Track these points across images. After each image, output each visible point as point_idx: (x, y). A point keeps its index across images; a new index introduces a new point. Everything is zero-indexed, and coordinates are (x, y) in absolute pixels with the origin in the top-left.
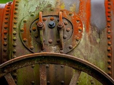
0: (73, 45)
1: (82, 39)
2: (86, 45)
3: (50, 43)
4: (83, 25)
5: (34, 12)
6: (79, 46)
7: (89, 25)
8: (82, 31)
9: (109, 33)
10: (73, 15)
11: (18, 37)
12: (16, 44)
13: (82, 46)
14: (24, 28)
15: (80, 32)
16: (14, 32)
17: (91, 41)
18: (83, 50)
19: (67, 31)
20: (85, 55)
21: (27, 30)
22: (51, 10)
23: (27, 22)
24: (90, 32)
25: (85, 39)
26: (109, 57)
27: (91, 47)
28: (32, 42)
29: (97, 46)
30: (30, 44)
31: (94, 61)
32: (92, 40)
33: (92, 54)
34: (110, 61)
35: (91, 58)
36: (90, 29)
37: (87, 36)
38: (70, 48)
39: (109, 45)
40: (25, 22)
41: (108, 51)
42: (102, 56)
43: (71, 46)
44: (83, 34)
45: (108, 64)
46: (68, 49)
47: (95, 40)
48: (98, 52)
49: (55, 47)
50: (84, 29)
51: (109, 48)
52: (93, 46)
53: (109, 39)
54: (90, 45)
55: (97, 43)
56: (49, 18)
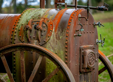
0: (46, 40)
1: (52, 36)
2: (54, 40)
3: (34, 38)
4: (54, 28)
5: (29, 19)
6: (50, 41)
7: (57, 28)
8: (52, 31)
9: (68, 33)
10: (50, 21)
11: (17, 34)
12: (15, 38)
13: (52, 41)
14: (21, 29)
15: (51, 32)
16: (16, 31)
17: (56, 38)
18: (52, 43)
19: (44, 31)
20: (53, 46)
21: (22, 30)
22: (39, 18)
23: (23, 25)
24: (57, 32)
25: (53, 36)
26: (66, 48)
27: (56, 41)
28: (24, 37)
29: (60, 41)
30: (23, 39)
31: (58, 50)
32: (58, 37)
33: (57, 46)
34: (67, 50)
35: (56, 48)
36: (57, 30)
37: (55, 35)
38: (44, 42)
39: (67, 40)
40: (22, 25)
41: (66, 44)
42: (62, 47)
43: (45, 40)
44: (53, 33)
45: (66, 52)
46: (43, 42)
47: (59, 37)
48: (60, 45)
49: (36, 41)
50: (54, 30)
51: (66, 42)
52: (58, 41)
53: (67, 36)
54: (56, 40)
55: (60, 39)
56: (36, 23)
